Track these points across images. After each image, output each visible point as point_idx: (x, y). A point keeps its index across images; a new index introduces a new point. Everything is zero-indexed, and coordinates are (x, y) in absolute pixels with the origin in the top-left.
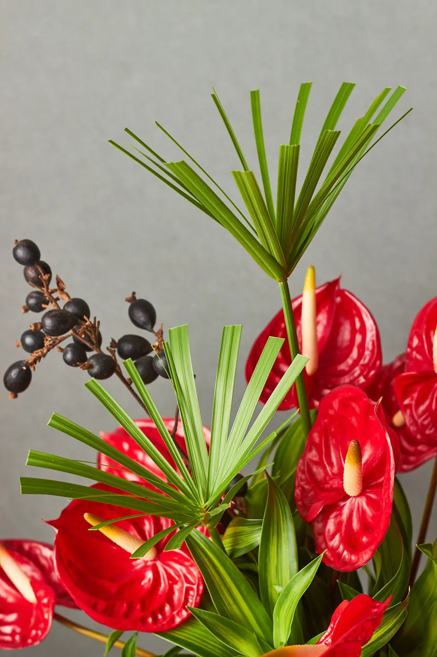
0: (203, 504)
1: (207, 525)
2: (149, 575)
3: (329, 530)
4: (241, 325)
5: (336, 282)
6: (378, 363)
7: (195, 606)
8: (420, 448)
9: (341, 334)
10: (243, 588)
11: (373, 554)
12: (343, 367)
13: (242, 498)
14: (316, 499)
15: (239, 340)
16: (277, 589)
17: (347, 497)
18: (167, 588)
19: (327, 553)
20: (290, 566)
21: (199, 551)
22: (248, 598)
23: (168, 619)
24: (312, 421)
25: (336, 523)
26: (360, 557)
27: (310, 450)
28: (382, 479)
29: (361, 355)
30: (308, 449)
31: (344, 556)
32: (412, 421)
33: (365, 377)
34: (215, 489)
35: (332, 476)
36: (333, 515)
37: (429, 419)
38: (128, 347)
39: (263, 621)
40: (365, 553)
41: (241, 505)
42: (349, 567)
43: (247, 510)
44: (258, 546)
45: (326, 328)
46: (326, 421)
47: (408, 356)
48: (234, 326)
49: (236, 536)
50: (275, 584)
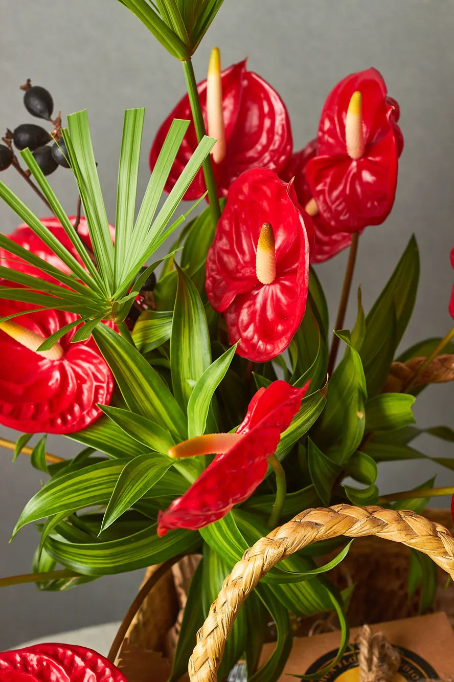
0: (110, 297)
1: (116, 319)
2: (57, 375)
3: (242, 320)
4: (143, 108)
5: (242, 64)
6: (289, 147)
7: (105, 404)
8: (334, 237)
9: (249, 119)
10: (155, 384)
11: (289, 342)
12: (251, 153)
13: (151, 292)
14: (227, 289)
15: (142, 122)
16: (190, 383)
17: (261, 285)
18: (76, 387)
19: (241, 344)
20: (203, 359)
21: (108, 345)
22: (161, 394)
23: (78, 419)
24: (222, 210)
25: (249, 313)
26: (276, 346)
27: (221, 239)
28: (296, 265)
29: (270, 140)
30: (218, 238)
31: (259, 346)
32: (325, 208)
33: (275, 163)
34: (123, 280)
35: (244, 264)
36: (246, 305)
37: (344, 204)
38: (24, 137)
39: (176, 416)
40: (281, 342)
41: (150, 299)
42: (265, 357)
43: (156, 305)
44: (169, 340)
45: (233, 113)
46: (236, 207)
47: (320, 140)
48: (137, 110)
49: (146, 330)
50: (187, 378)
